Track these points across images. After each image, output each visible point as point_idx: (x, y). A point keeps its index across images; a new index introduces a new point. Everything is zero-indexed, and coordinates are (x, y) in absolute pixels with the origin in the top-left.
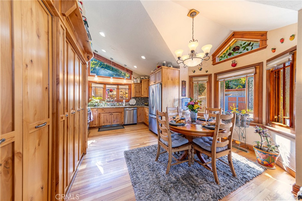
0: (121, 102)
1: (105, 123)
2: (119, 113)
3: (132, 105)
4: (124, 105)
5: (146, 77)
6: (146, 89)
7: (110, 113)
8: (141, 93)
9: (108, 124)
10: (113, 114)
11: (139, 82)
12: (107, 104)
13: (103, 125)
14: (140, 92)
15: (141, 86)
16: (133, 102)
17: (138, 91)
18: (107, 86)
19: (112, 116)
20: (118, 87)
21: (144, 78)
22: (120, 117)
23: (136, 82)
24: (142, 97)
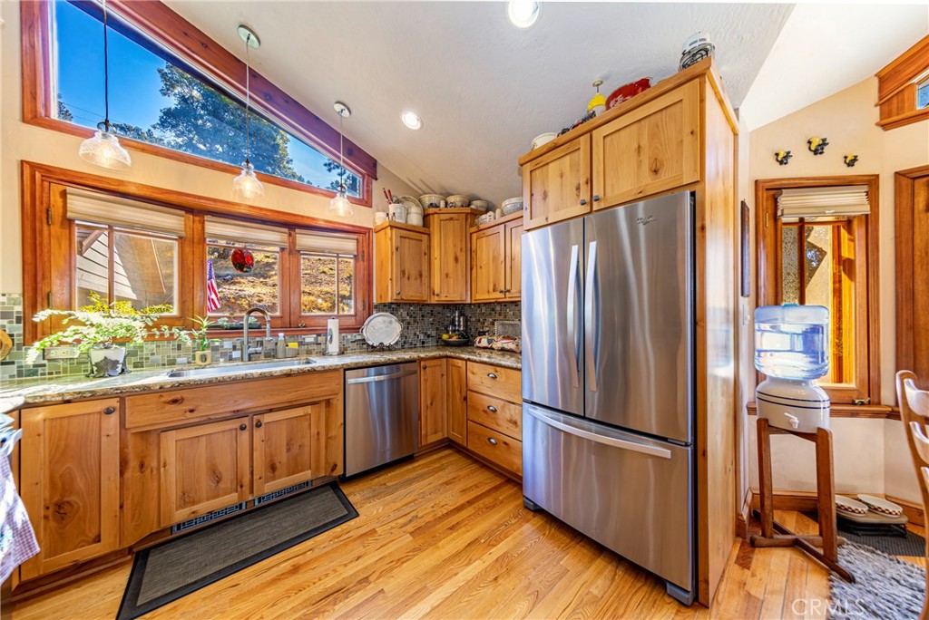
0: (311, 332)
1: (194, 503)
2: (308, 409)
3: (382, 349)
4: (334, 347)
5: (451, 199)
6: (456, 259)
7: (238, 415)
8: (425, 280)
9: (231, 499)
10: (267, 418)
11: (415, 219)
12: (215, 349)
13: (181, 515)
14: (425, 274)
15: (429, 247)
16: (383, 329)
17: (411, 269)
18: (214, 227)
19: (259, 434)
20: (293, 243)
21: (442, 204)
22: (314, 431)
23: (399, 220)
24: (434, 300)
